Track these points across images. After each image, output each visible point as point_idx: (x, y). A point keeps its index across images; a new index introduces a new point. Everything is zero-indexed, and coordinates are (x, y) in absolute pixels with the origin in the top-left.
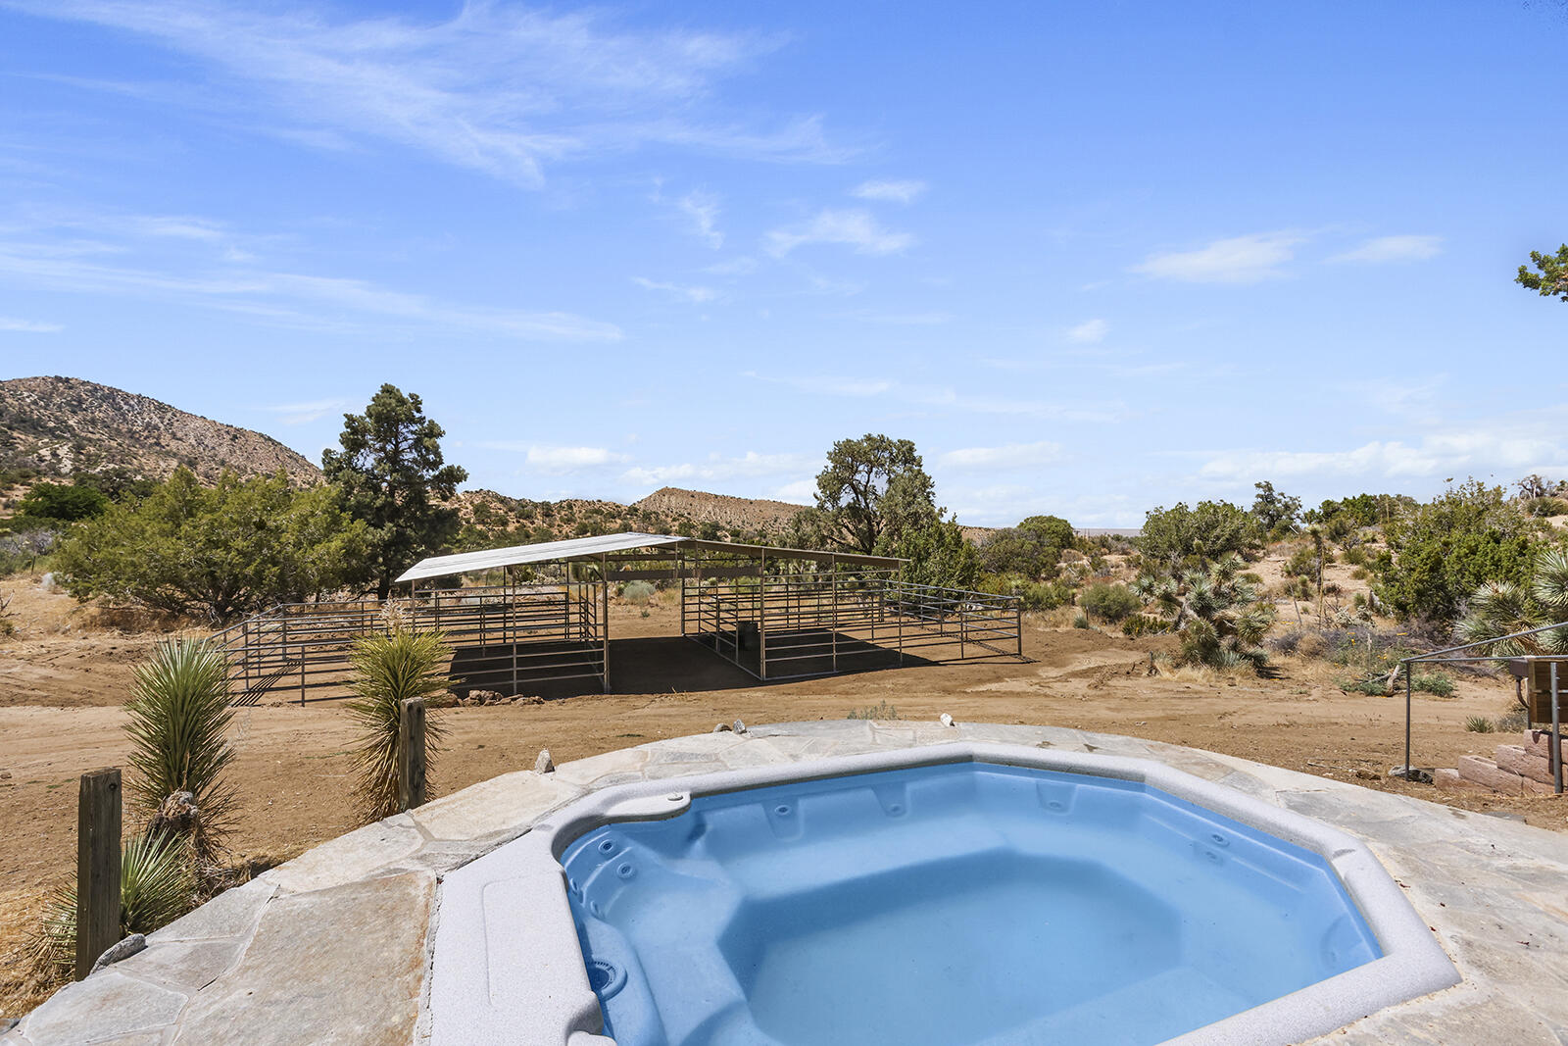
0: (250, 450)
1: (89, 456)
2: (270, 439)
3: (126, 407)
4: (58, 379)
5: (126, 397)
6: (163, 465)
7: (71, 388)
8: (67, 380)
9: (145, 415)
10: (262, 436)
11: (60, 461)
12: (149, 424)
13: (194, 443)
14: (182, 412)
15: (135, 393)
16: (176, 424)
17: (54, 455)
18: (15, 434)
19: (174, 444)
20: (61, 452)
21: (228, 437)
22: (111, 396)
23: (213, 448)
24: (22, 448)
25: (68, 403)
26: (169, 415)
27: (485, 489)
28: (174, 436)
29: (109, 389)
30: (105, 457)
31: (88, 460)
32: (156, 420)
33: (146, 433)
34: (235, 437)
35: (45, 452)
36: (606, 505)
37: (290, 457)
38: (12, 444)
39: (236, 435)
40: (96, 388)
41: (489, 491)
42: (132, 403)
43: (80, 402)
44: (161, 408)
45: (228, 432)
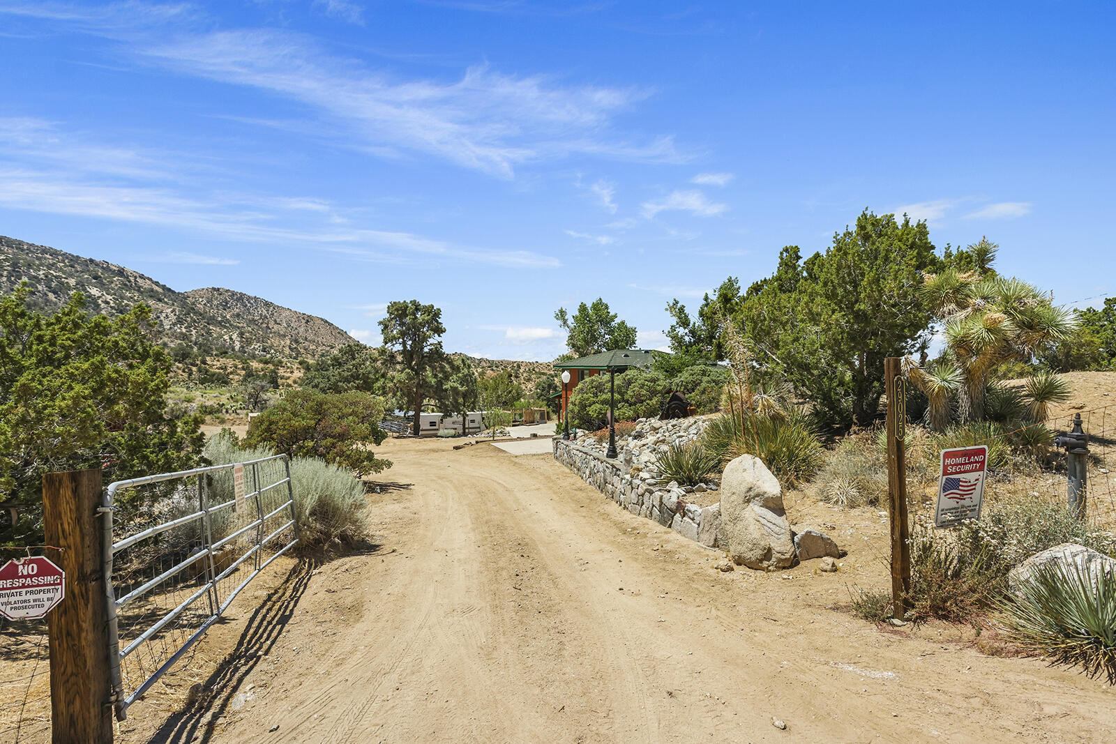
0: (316, 329)
1: (247, 339)
2: (326, 322)
3: (249, 305)
4: (214, 289)
5: (249, 298)
6: (283, 343)
7: (221, 294)
8: (219, 289)
9: (259, 309)
10: (322, 320)
11: (234, 342)
12: (261, 314)
13: (286, 326)
14: (278, 307)
15: (253, 295)
16: (275, 314)
17: (231, 339)
18: (211, 327)
19: (276, 327)
20: (234, 337)
21: (304, 321)
22: (240, 298)
23: (296, 329)
24: (215, 335)
25: (221, 304)
26: (272, 308)
27: (458, 352)
28: (276, 322)
29: (240, 294)
30: (255, 339)
31: (247, 341)
32: (265, 312)
33: (261, 321)
34: (308, 321)
35: (226, 337)
36: (541, 364)
37: (339, 333)
38: (211, 333)
39: (308, 319)
40: (234, 294)
41: (461, 354)
42: (252, 302)
43: (227, 303)
44: (267, 304)
45: (303, 318)
